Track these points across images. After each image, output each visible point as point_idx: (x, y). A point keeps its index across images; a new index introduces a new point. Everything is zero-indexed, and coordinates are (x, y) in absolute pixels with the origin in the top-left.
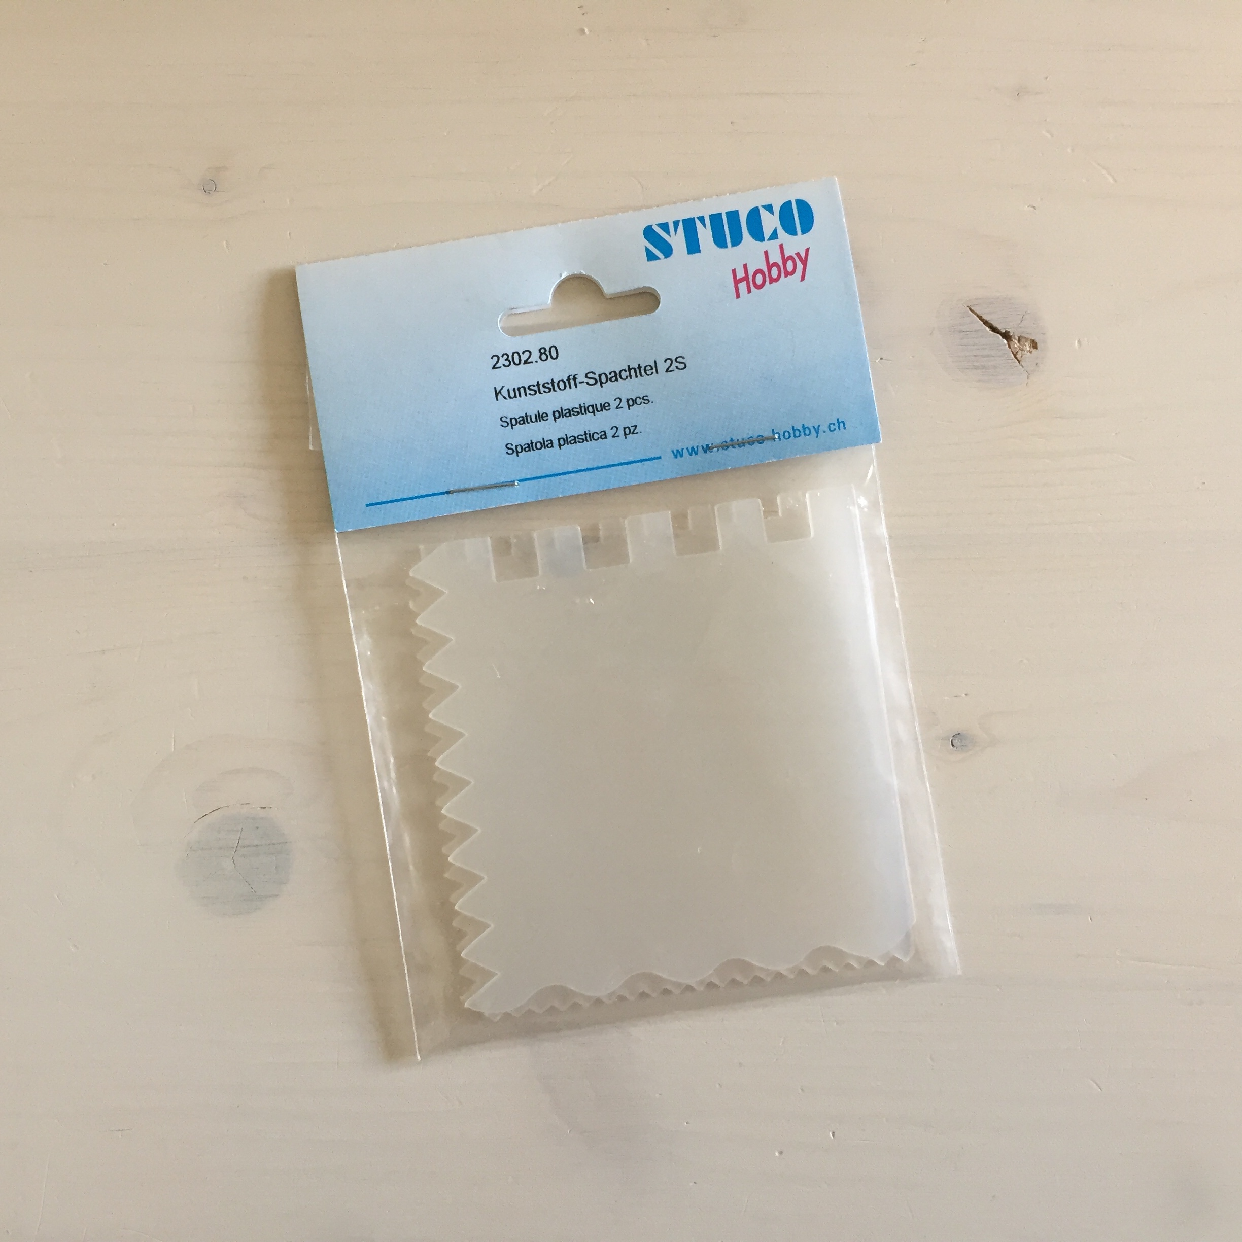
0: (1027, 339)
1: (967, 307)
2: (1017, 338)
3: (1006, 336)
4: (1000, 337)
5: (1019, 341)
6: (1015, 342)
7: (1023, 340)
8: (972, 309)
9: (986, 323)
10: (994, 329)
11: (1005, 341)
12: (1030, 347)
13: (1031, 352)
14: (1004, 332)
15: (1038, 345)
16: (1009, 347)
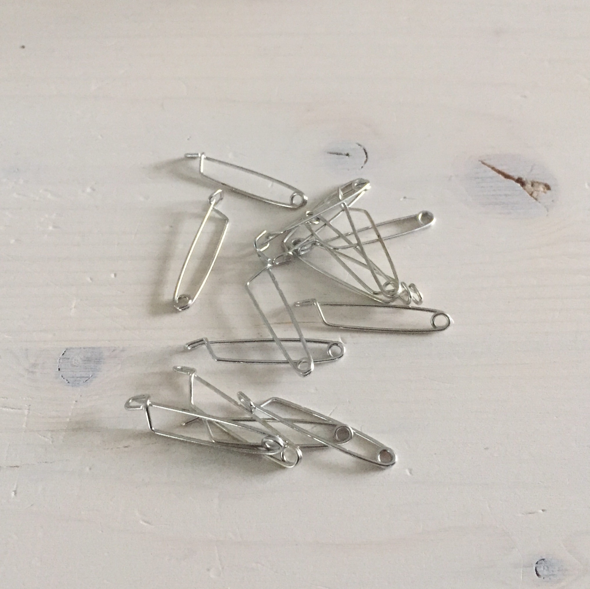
0: (539, 183)
1: (479, 161)
2: (530, 183)
3: (519, 181)
4: (514, 182)
5: (532, 185)
6: (529, 186)
7: (535, 184)
8: (485, 162)
9: (499, 172)
10: (507, 177)
11: (519, 185)
12: (544, 189)
13: (545, 193)
14: (516, 178)
15: (552, 188)
16: (525, 189)
